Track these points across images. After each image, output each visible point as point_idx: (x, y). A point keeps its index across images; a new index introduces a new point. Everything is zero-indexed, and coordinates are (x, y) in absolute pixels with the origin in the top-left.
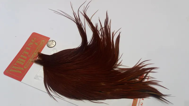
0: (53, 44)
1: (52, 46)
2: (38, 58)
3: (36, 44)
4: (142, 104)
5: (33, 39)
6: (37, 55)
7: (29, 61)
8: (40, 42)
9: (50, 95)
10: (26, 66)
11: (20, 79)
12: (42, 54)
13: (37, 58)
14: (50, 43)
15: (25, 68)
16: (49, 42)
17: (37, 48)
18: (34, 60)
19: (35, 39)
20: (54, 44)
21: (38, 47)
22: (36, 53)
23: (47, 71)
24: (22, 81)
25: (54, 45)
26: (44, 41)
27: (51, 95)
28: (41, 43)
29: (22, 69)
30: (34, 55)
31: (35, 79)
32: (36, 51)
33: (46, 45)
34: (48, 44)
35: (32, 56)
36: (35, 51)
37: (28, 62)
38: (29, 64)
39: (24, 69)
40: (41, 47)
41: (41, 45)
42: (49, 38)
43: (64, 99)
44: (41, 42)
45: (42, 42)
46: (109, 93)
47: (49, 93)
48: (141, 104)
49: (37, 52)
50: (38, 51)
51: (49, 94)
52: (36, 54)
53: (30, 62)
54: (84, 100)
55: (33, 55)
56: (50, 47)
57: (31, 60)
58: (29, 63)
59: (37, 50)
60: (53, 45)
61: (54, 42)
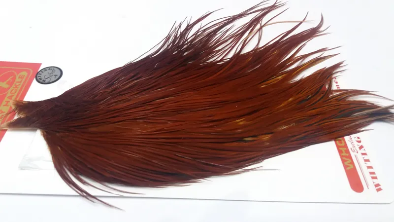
0: (55, 74)
1: (53, 79)
4: (359, 140)
6: (13, 107)
8: (14, 79)
9: (88, 197)
12: (29, 103)
13: (16, 117)
16: (40, 73)
17: (9, 95)
18: (5, 124)
21: (10, 91)
25: (57, 77)
27: (94, 197)
28: (17, 80)
31: (22, 169)
32: (8, 102)
33: (35, 79)
34: (38, 78)
40: (18, 89)
41: (17, 84)
42: (39, 65)
44: (17, 77)
45: (21, 77)
48: (357, 139)
51: (83, 196)
56: (46, 82)
59: (10, 98)
60: (56, 75)
61: (55, 68)
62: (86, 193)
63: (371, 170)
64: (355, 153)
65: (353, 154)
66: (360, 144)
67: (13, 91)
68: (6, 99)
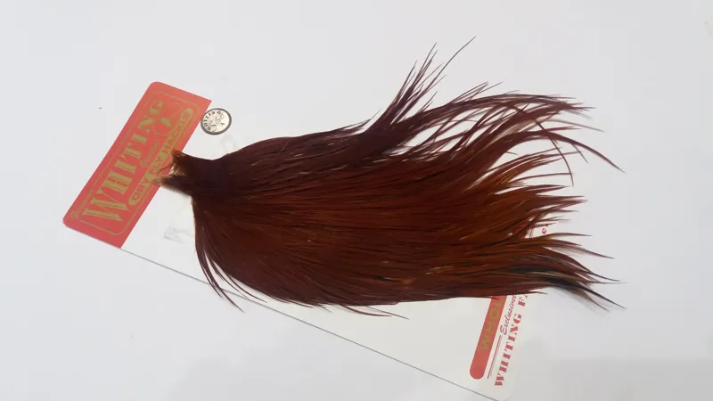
0: (222, 121)
1: (220, 128)
2: (175, 169)
3: (166, 122)
4: (518, 320)
5: (155, 107)
6: (171, 159)
7: (143, 180)
8: (178, 116)
9: (217, 288)
10: (136, 196)
11: (118, 241)
12: (188, 157)
13: (172, 172)
14: (211, 119)
15: (132, 202)
16: (208, 115)
17: (170, 138)
18: (159, 178)
19: (160, 105)
20: (227, 124)
21: (171, 132)
22: (165, 152)
23: (205, 212)
24: (125, 246)
25: (225, 127)
26: (190, 111)
27: (221, 290)
28: (182, 119)
29: (123, 207)
30: (159, 159)
31: (166, 237)
32: (167, 147)
33: (199, 125)
34: (204, 122)
35: (154, 164)
36: (163, 148)
37: (140, 184)
38: (144, 190)
39: (128, 206)
40: (180, 133)
41: (181, 125)
42: (209, 102)
43: (264, 303)
44: (183, 114)
45: (187, 116)
46: (408, 281)
47: (215, 285)
48: (516, 318)
49: (169, 151)
50: (171, 144)
51: (213, 286)
52: (165, 157)
53: (147, 185)
54: (327, 306)
55: (156, 159)
56: (211, 131)
57: (150, 177)
58: (144, 187)
59: (170, 142)
60: (223, 124)
61: (225, 114)
62: (216, 284)
63: (506, 360)
64: (502, 334)
65: (498, 333)
66: (516, 325)
67: (175, 135)
68: (166, 144)
